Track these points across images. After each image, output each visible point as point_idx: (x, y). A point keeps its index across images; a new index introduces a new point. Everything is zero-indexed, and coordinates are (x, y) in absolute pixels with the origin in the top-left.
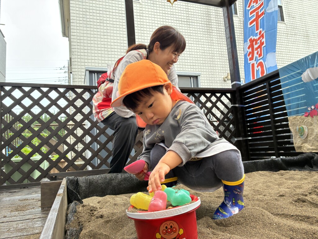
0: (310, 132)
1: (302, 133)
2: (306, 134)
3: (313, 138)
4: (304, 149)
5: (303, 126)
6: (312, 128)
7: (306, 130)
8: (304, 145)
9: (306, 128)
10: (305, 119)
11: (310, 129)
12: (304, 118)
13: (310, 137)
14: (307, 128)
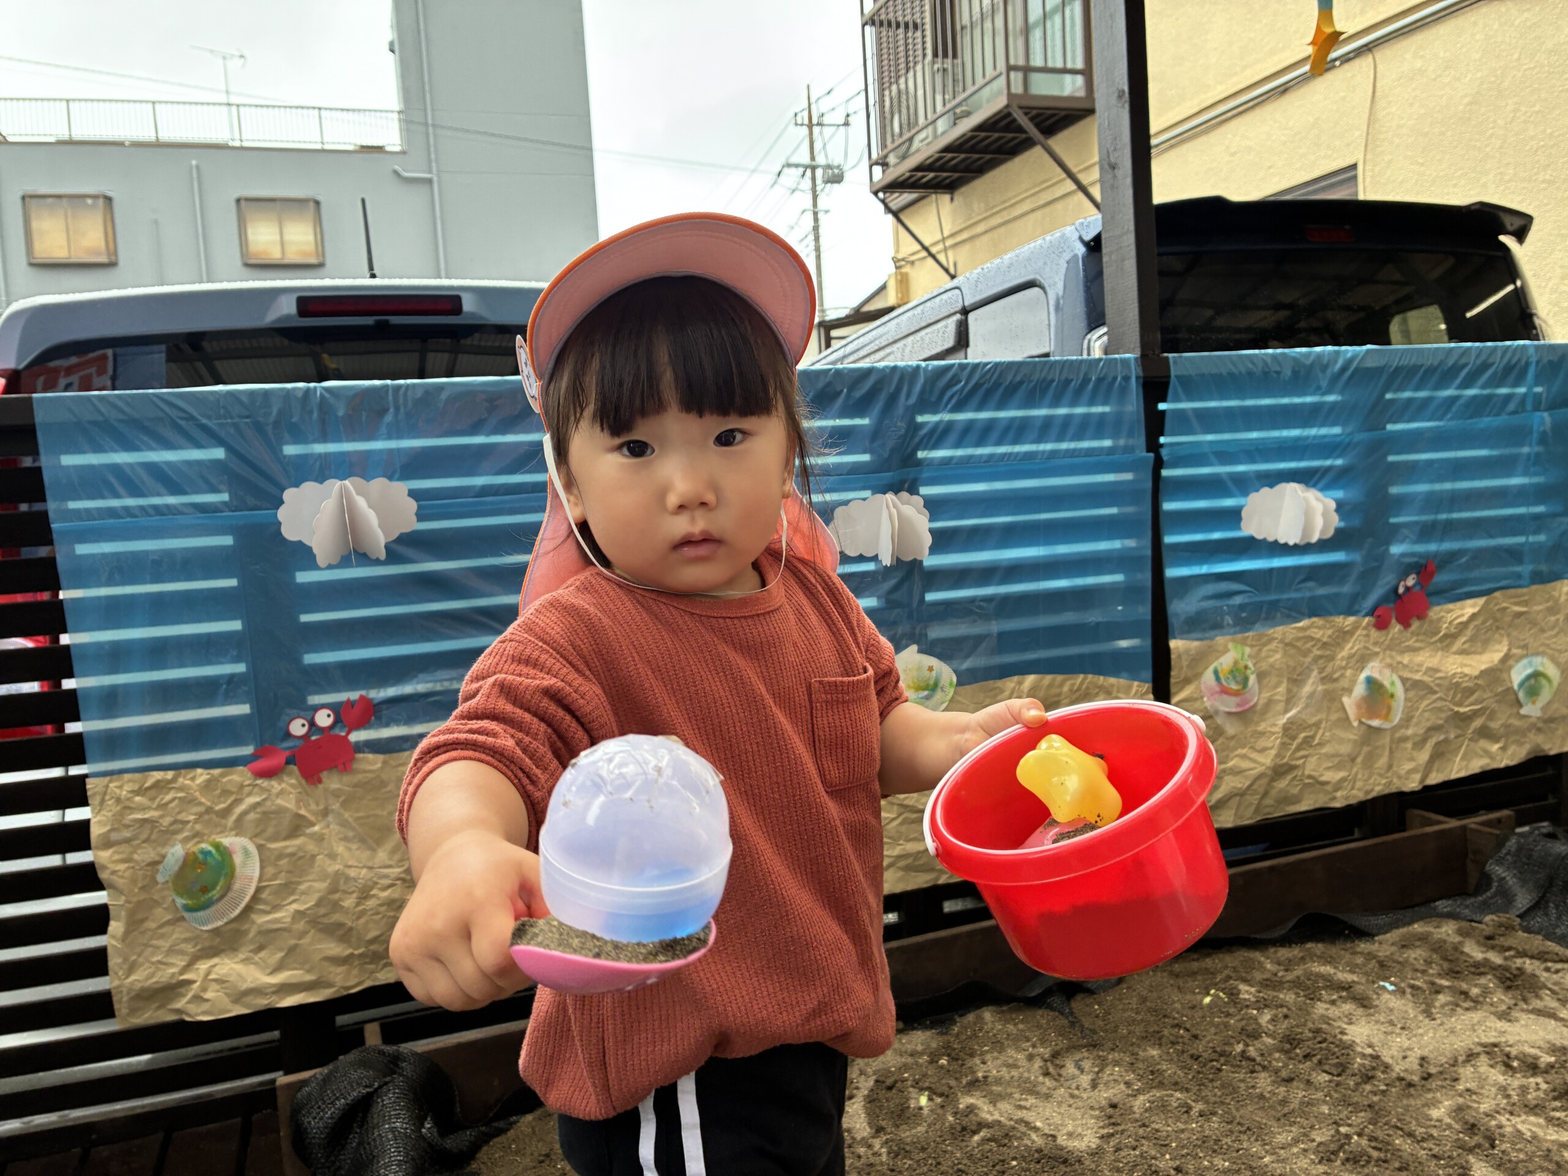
0: (275, 877)
1: (205, 890)
2: (243, 892)
3: (298, 914)
4: (208, 995)
5: (226, 841)
6: (300, 848)
7: (244, 864)
8: (208, 973)
9: (246, 853)
10: (249, 794)
11: (281, 856)
12: (242, 787)
13: (276, 908)
14: (260, 848)
